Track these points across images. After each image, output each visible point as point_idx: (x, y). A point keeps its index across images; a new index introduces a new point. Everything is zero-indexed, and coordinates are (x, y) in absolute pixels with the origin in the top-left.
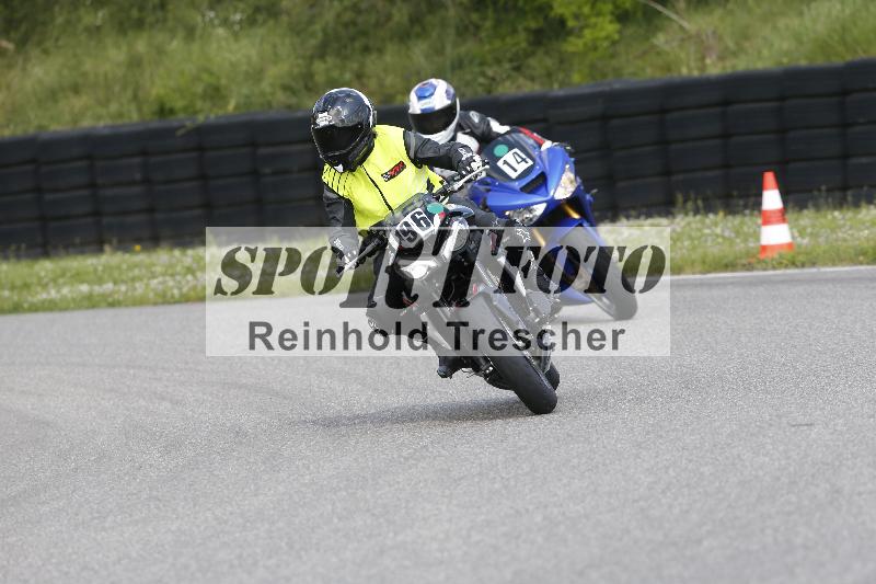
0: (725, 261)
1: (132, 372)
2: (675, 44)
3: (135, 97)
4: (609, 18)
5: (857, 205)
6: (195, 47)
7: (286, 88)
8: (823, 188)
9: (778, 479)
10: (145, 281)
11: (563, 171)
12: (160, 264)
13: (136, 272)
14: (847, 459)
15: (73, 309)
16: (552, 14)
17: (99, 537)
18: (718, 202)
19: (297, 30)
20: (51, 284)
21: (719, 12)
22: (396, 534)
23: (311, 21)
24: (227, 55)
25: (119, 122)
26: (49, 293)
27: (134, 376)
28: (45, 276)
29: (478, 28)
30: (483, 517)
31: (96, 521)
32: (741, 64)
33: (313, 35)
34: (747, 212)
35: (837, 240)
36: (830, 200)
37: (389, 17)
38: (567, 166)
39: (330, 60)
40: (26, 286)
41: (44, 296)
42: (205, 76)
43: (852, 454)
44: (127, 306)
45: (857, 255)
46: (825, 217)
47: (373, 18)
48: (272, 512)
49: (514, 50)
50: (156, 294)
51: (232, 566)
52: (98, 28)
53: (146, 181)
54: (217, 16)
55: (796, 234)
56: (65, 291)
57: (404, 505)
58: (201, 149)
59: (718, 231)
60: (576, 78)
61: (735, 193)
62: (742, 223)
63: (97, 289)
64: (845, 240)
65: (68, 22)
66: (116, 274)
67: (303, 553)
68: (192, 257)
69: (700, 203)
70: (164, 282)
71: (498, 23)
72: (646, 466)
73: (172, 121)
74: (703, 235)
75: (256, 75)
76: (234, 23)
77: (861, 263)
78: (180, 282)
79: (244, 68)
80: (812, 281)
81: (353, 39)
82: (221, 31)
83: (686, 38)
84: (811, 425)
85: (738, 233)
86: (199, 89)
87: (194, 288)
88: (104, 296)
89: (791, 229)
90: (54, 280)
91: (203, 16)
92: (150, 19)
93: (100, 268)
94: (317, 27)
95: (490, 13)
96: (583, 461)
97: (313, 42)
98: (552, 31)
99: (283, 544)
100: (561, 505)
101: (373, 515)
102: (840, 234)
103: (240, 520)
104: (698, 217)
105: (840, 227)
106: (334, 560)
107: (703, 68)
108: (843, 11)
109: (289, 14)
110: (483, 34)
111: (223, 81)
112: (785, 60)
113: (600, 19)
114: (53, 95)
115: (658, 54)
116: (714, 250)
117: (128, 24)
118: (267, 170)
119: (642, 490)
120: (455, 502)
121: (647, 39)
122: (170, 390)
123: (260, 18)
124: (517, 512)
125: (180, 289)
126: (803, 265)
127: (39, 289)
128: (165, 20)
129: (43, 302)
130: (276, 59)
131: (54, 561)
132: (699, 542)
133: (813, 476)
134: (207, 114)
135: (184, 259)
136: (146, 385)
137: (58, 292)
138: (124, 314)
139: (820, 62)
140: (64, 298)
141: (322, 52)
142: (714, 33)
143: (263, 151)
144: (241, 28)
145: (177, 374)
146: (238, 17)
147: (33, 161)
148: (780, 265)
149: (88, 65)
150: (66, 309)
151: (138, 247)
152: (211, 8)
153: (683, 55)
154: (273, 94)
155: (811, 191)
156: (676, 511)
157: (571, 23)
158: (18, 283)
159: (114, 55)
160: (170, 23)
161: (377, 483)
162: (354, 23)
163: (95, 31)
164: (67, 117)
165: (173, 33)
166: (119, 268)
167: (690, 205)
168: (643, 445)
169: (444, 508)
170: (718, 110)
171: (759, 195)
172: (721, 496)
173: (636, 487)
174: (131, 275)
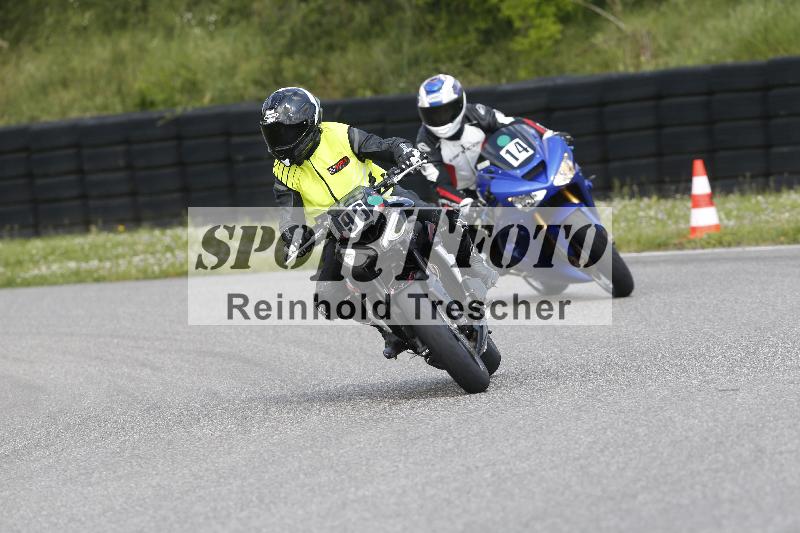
0: (658, 241)
1: (116, 341)
2: (613, 43)
3: (119, 91)
4: (552, 19)
5: (778, 190)
6: (174, 45)
7: (257, 83)
8: (748, 174)
9: (707, 439)
10: (128, 258)
11: (562, 159)
12: (142, 243)
13: (120, 250)
14: (769, 421)
15: (62, 284)
16: (500, 16)
17: (85, 491)
18: (652, 188)
19: (267, 30)
20: (42, 261)
21: (652, 15)
22: (357, 489)
23: (280, 22)
24: (203, 52)
25: (105, 113)
26: (39, 269)
27: (118, 343)
28: (37, 253)
29: (432, 28)
30: (437, 474)
31: (83, 477)
32: (673, 62)
33: (282, 34)
34: (678, 196)
35: (760, 222)
36: (754, 185)
37: (351, 18)
38: (566, 155)
39: (297, 57)
40: (19, 263)
41: (36, 272)
42: (183, 72)
43: (774, 417)
44: (111, 281)
45: (778, 236)
46: (749, 201)
47: (336, 19)
48: (244, 469)
49: (466, 48)
50: (138, 271)
51: (207, 518)
52: (85, 28)
53: (129, 167)
54: (194, 17)
55: (723, 216)
56: (55, 267)
57: (364, 463)
58: (179, 138)
59: (652, 213)
60: (522, 74)
61: (667, 179)
62: (674, 207)
63: (84, 265)
64: (767, 222)
65: (58, 22)
66: (101, 252)
67: (272, 506)
68: (171, 237)
69: (635, 188)
70: (145, 260)
71: (450, 25)
72: (586, 427)
73: (153, 113)
74: (638, 217)
75: (230, 71)
76: (209, 23)
77: (782, 243)
78: (160, 260)
79: (219, 64)
80: (738, 259)
81: (318, 39)
82: (197, 31)
83: (623, 37)
84: (737, 390)
85: (669, 215)
86: (178, 83)
87: (173, 265)
88: (90, 272)
89: (718, 211)
90: (45, 258)
91: (182, 17)
92: (133, 20)
93: (87, 247)
94: (286, 27)
95: (444, 15)
96: (529, 423)
97: (282, 41)
98: (501, 31)
99: (254, 499)
100: (508, 463)
101: (336, 471)
102: (763, 217)
103: (214, 476)
104: (634, 201)
105: (763, 210)
106: (300, 512)
107: (638, 65)
108: (766, 13)
109: (260, 15)
110: (437, 34)
111: (200, 76)
112: (713, 59)
113: (544, 21)
114: (44, 89)
115: (598, 52)
116: (648, 231)
117: (112, 25)
118: (240, 157)
119: (582, 449)
120: (411, 460)
121: (587, 38)
122: (151, 358)
123: (233, 18)
124: (468, 468)
125: (160, 265)
126: (729, 245)
127: (31, 266)
128: (146, 21)
129: (35, 277)
130: (248, 56)
131: (44, 513)
132: (635, 496)
133: (738, 437)
134: (185, 106)
135: (164, 238)
136: (128, 353)
137: (49, 268)
138: (108, 289)
139: (745, 60)
140: (53, 274)
141: (289, 50)
142: (649, 33)
143: (236, 140)
144: (216, 28)
145: (157, 343)
146: (213, 18)
147: (26, 149)
148: (708, 244)
149: (76, 62)
150: (55, 284)
151: (121, 228)
152: (189, 9)
153: (620, 53)
154: (245, 88)
155: (736, 177)
156: (613, 468)
157: (518, 24)
158: (12, 260)
159: (100, 52)
160: (151, 24)
161: (341, 443)
162: (319, 24)
163: (82, 31)
164: (56, 109)
165: (153, 33)
166: (104, 246)
167: (626, 190)
168: (583, 408)
169: (401, 466)
170: (651, 103)
171: (689, 181)
172: (654, 454)
173: (577, 446)
174: (115, 253)
